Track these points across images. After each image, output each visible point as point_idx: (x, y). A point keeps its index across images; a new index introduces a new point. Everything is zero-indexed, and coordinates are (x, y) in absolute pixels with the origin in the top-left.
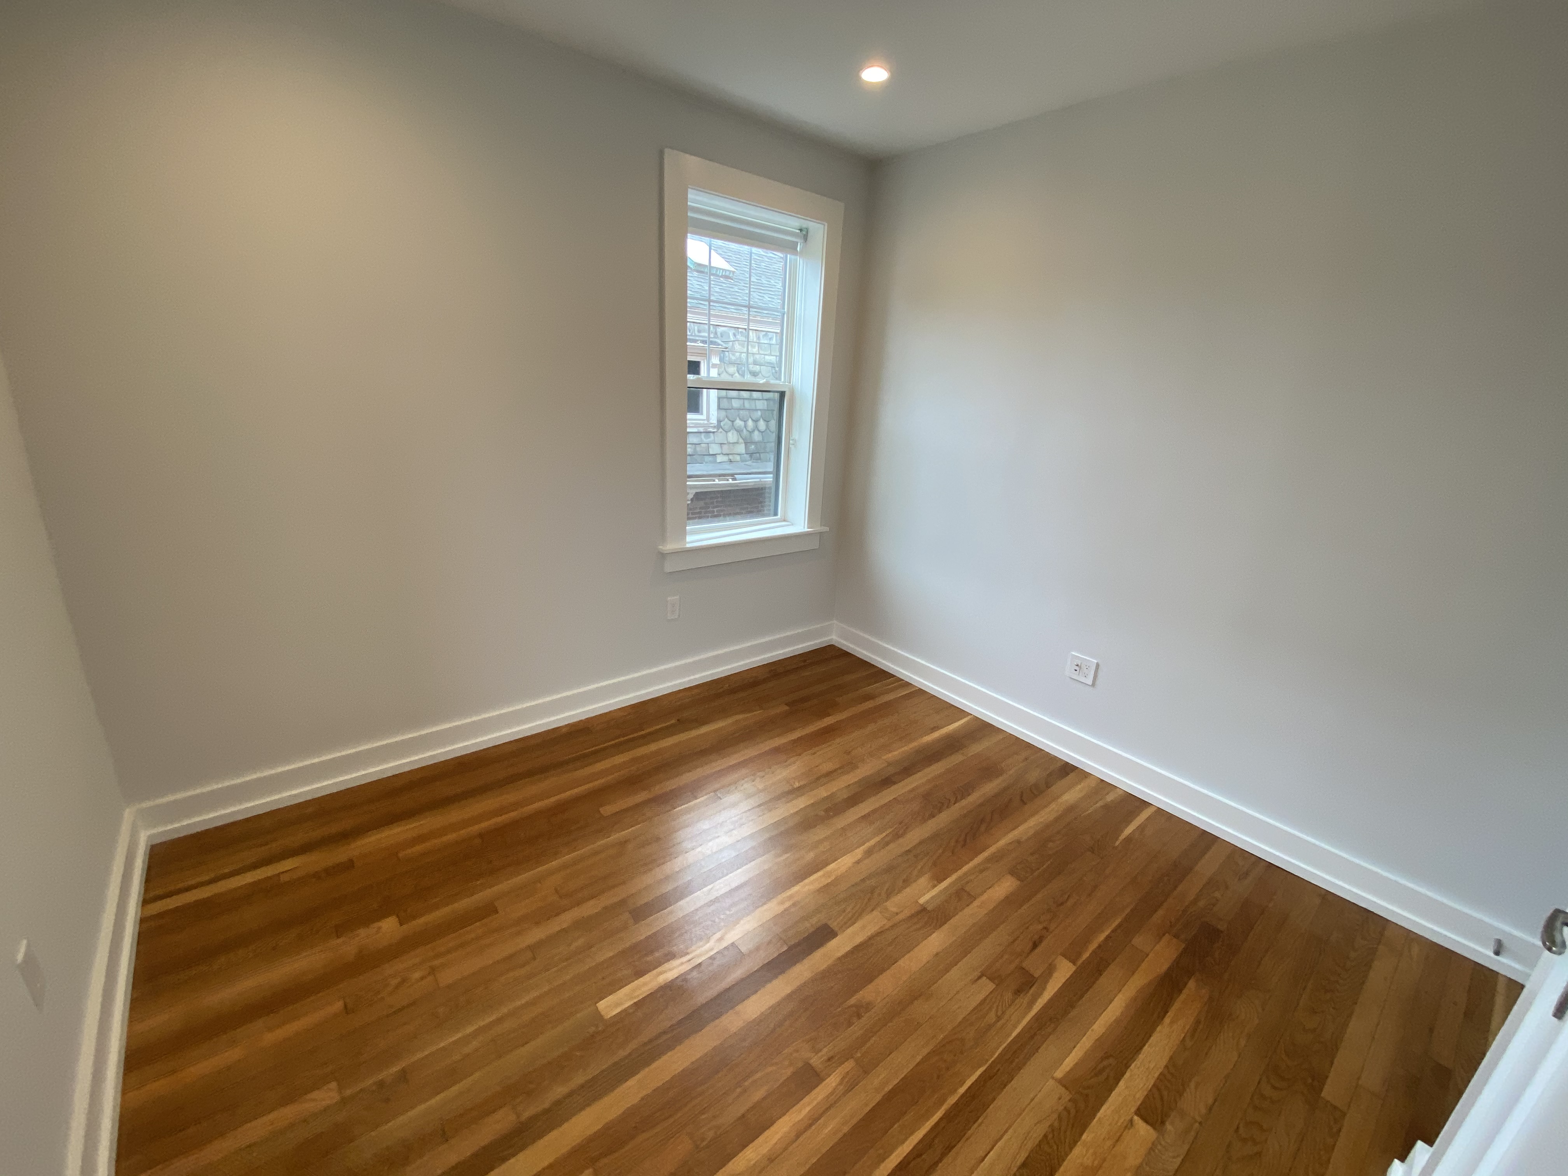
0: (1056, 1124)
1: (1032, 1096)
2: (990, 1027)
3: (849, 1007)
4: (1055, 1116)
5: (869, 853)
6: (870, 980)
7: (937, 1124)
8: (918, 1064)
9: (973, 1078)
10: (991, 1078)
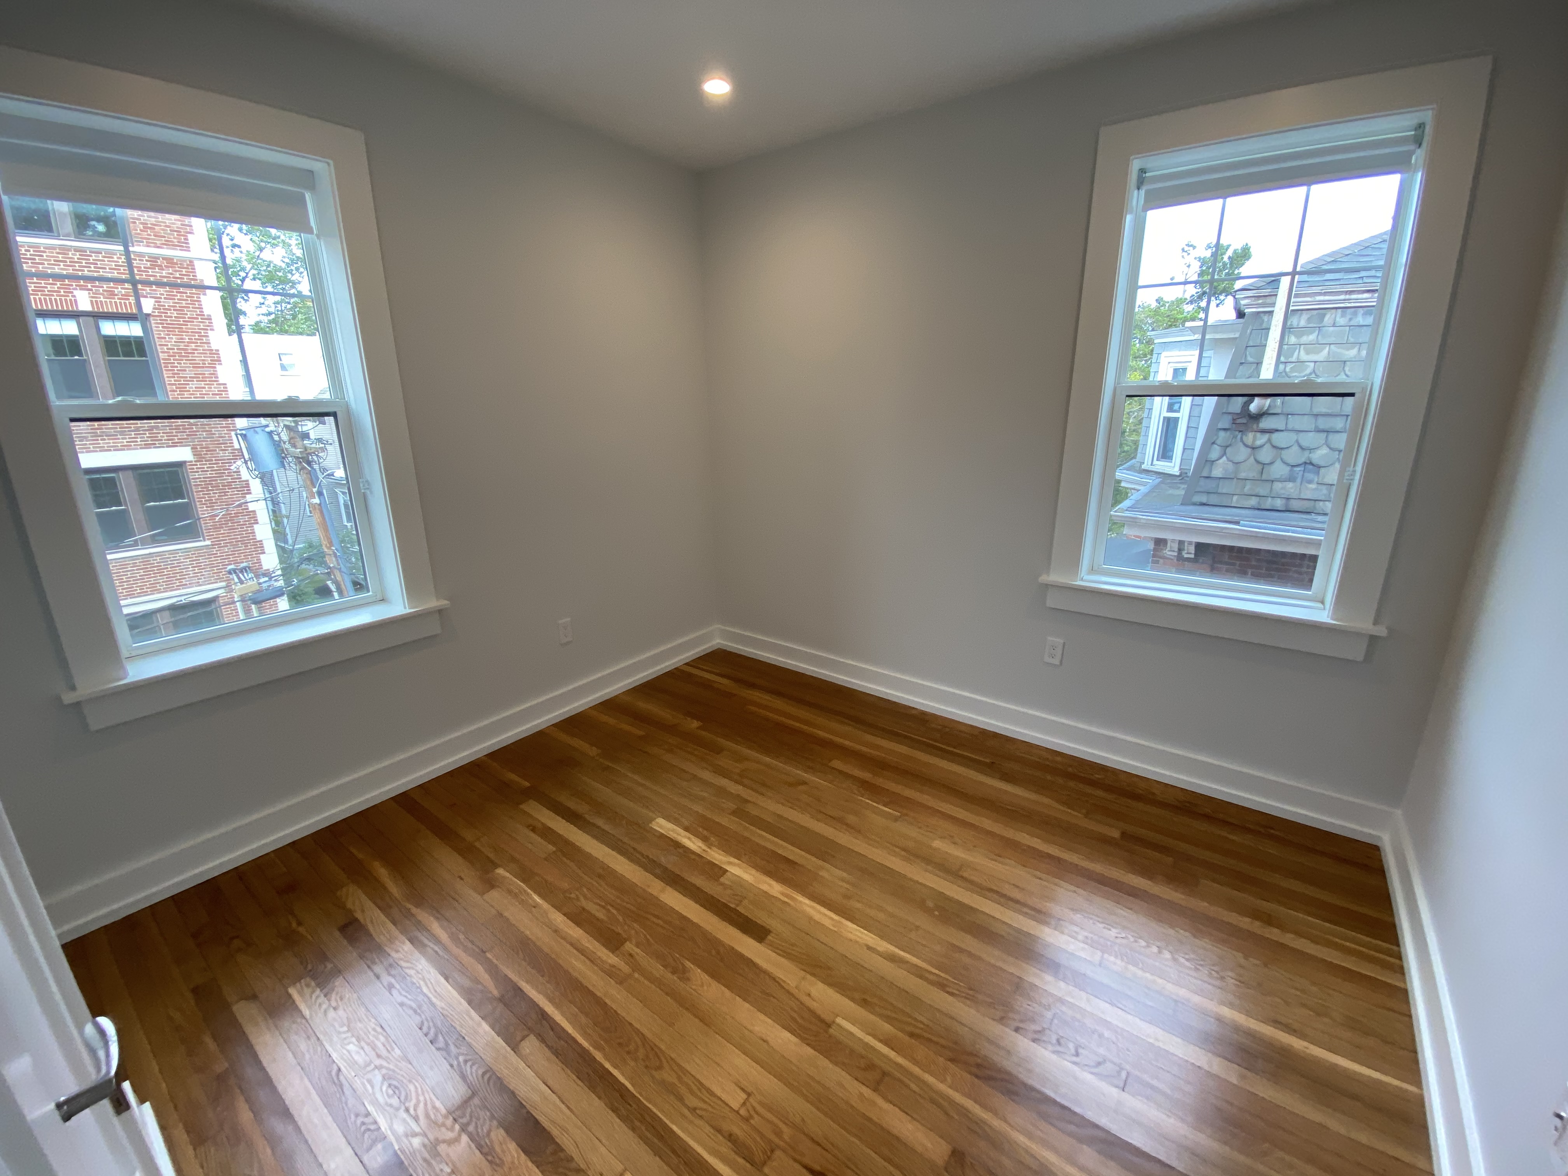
0: (573, 1165)
1: (604, 1141)
2: (681, 1099)
3: (682, 964)
4: (583, 1166)
5: (892, 958)
6: (713, 976)
7: (576, 1041)
8: (630, 1024)
9: (622, 1079)
10: (622, 1096)
